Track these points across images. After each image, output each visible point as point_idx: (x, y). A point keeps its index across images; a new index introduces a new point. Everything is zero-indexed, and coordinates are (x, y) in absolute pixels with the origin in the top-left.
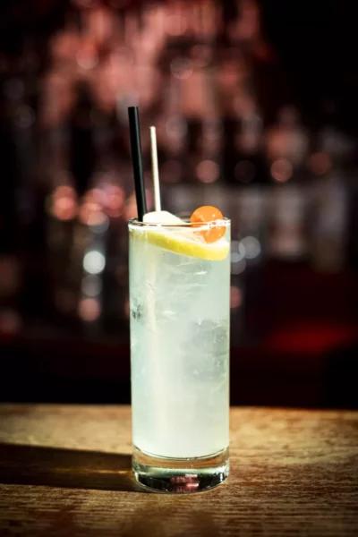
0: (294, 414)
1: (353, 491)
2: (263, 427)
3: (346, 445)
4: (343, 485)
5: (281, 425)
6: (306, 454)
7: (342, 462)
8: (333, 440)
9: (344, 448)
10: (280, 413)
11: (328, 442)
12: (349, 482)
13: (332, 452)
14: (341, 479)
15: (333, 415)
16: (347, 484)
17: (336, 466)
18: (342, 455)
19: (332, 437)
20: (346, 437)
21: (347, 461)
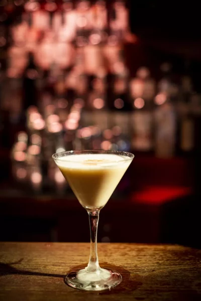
0: (141, 247)
1: (169, 291)
2: (124, 255)
3: (167, 265)
4: (164, 288)
5: (134, 253)
6: (146, 270)
7: (164, 274)
8: (160, 262)
9: (166, 267)
10: (133, 246)
11: (157, 263)
12: (168, 286)
13: (160, 269)
14: (163, 285)
15: (161, 247)
16: (167, 288)
17: (161, 277)
18: (165, 271)
19: (160, 260)
20: (167, 260)
21: (168, 274)
